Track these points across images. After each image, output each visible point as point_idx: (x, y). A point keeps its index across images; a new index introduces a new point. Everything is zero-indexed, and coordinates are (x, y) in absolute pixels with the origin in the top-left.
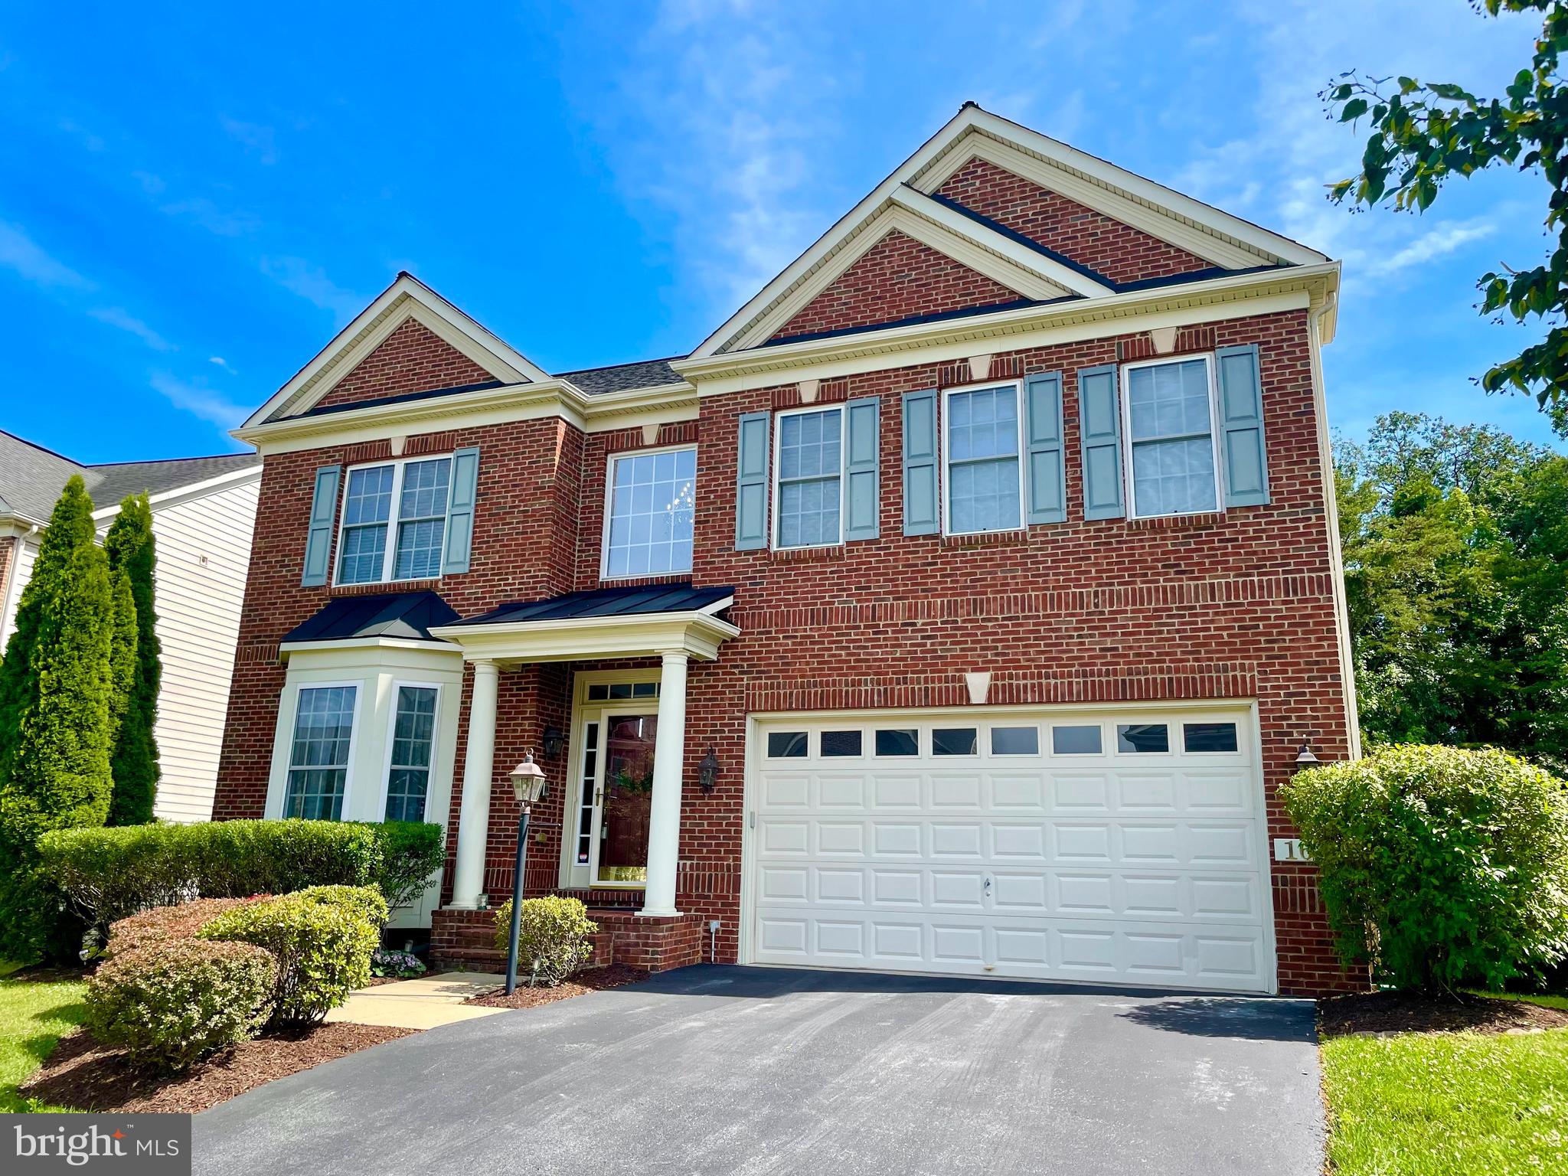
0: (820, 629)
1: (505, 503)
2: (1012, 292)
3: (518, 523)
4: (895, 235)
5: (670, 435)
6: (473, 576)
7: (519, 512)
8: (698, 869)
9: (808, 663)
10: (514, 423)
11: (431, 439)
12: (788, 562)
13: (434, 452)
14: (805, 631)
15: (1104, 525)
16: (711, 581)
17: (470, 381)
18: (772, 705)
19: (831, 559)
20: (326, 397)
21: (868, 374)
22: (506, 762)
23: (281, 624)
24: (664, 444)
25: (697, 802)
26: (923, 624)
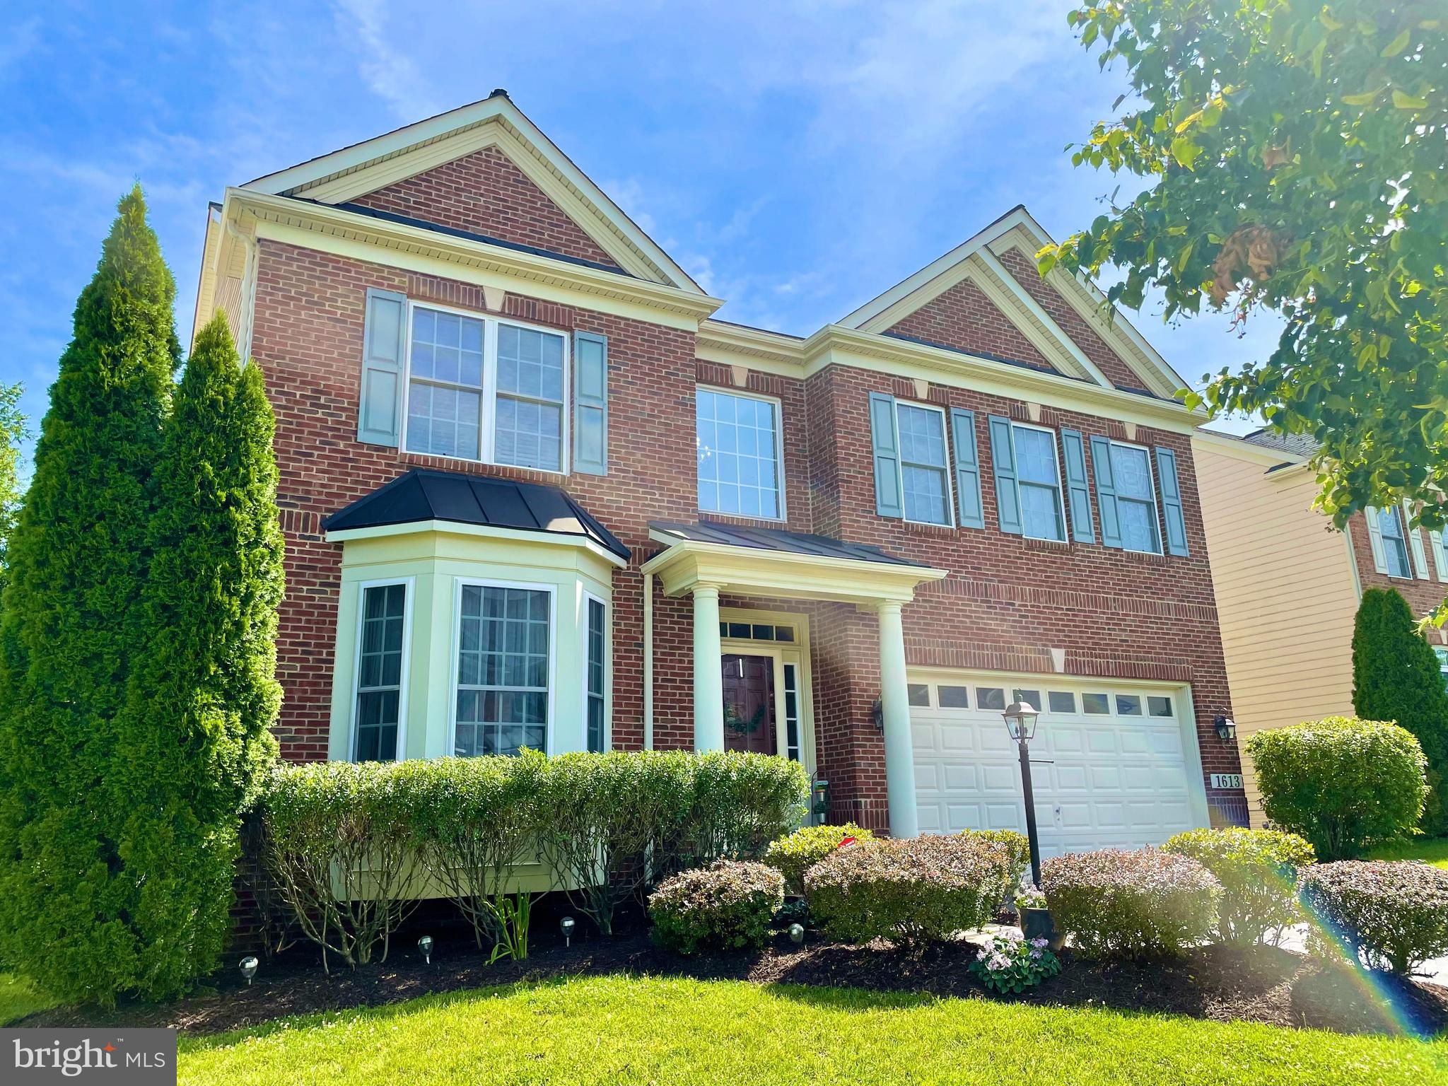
0: (949, 598)
1: (643, 409)
2: (1047, 362)
3: (660, 435)
4: (968, 283)
5: (758, 384)
6: (611, 482)
7: (660, 423)
8: (877, 806)
9: (943, 626)
10: (645, 323)
11: (539, 306)
12: (919, 534)
13: (539, 322)
14: (938, 597)
15: (1112, 552)
16: (859, 538)
17: (583, 256)
18: (921, 660)
19: (951, 539)
20: (367, 196)
21: (963, 390)
22: (675, 694)
23: (323, 486)
24: (752, 390)
25: (868, 743)
26: (1020, 605)
